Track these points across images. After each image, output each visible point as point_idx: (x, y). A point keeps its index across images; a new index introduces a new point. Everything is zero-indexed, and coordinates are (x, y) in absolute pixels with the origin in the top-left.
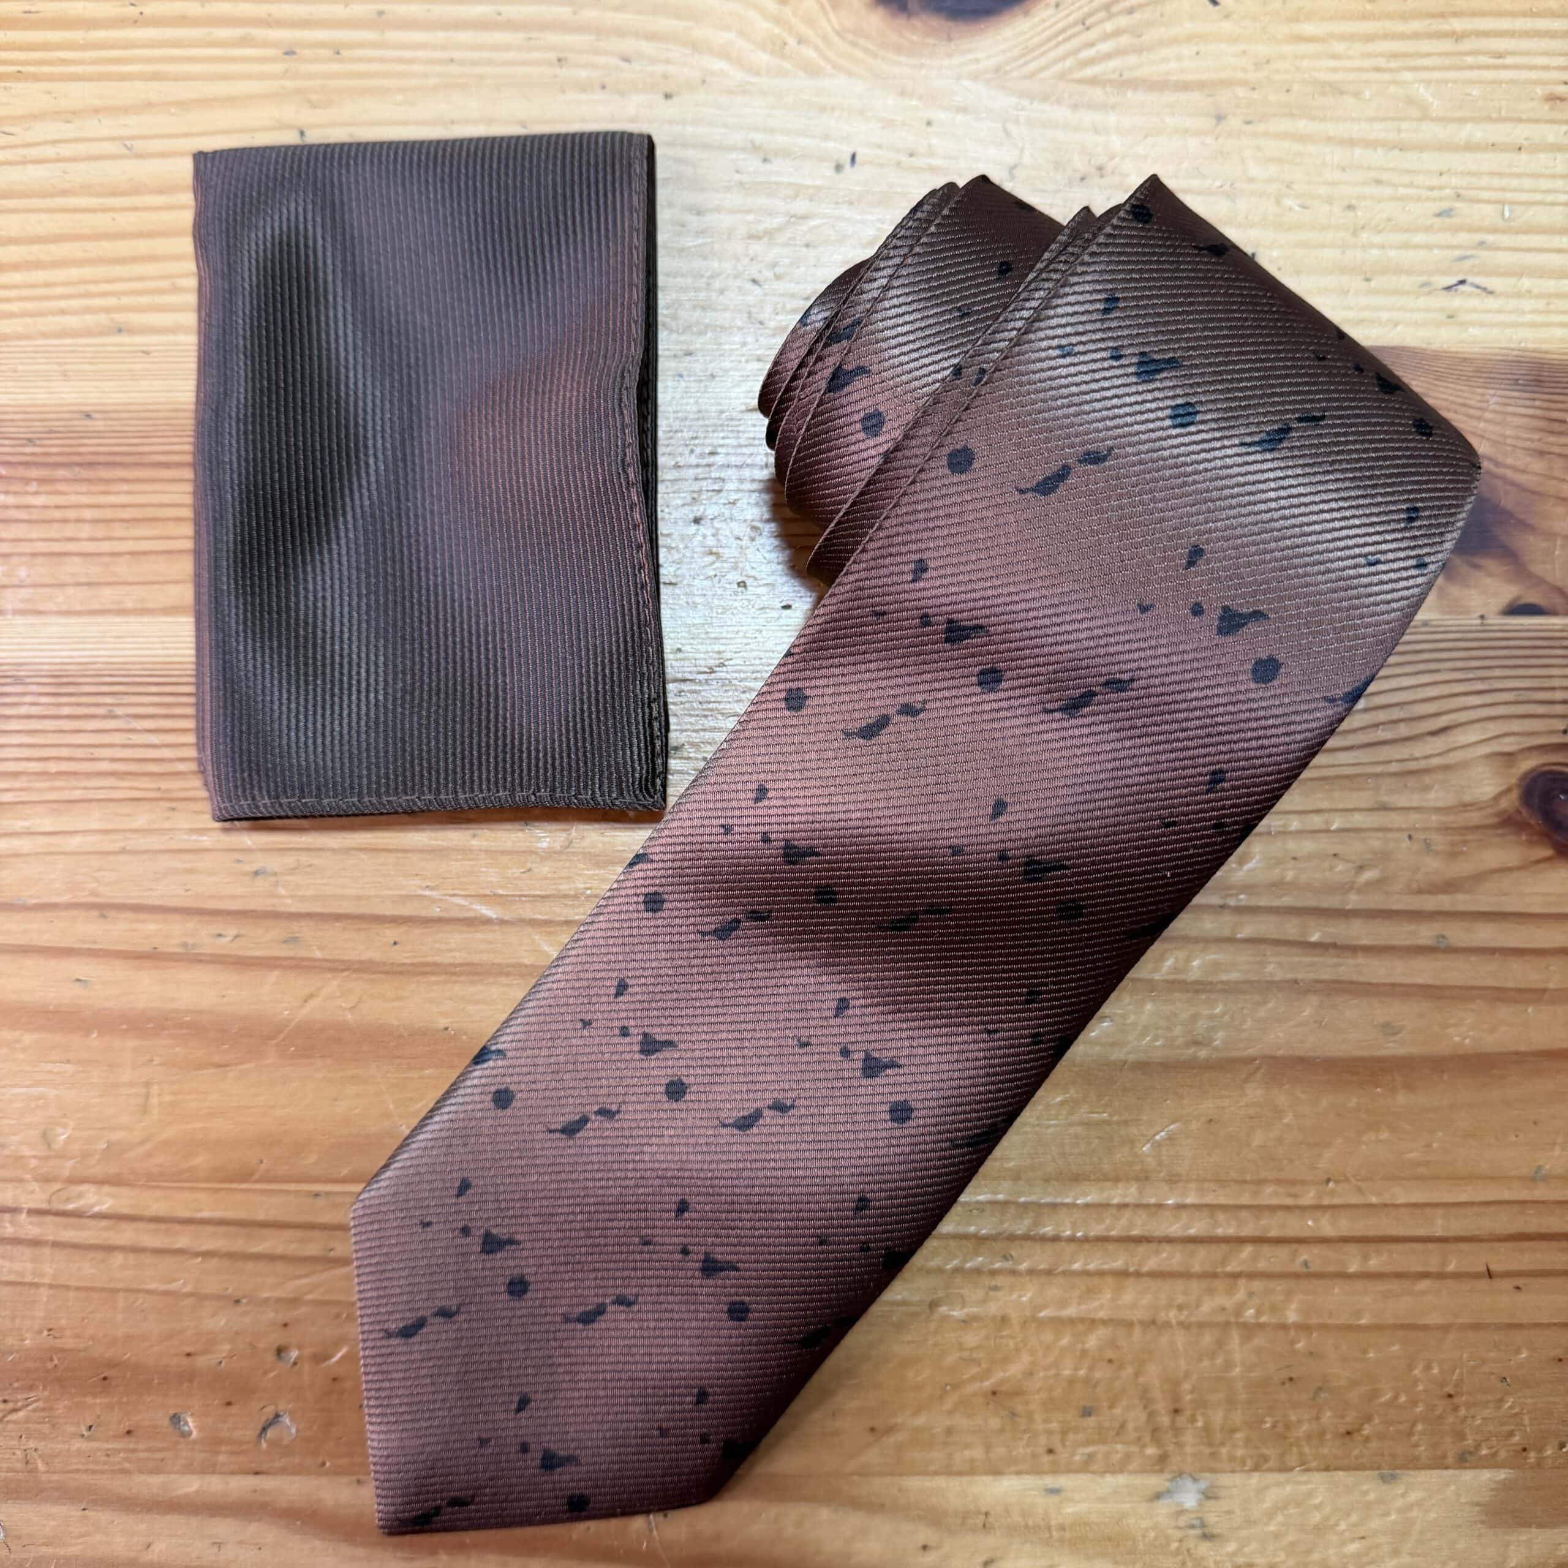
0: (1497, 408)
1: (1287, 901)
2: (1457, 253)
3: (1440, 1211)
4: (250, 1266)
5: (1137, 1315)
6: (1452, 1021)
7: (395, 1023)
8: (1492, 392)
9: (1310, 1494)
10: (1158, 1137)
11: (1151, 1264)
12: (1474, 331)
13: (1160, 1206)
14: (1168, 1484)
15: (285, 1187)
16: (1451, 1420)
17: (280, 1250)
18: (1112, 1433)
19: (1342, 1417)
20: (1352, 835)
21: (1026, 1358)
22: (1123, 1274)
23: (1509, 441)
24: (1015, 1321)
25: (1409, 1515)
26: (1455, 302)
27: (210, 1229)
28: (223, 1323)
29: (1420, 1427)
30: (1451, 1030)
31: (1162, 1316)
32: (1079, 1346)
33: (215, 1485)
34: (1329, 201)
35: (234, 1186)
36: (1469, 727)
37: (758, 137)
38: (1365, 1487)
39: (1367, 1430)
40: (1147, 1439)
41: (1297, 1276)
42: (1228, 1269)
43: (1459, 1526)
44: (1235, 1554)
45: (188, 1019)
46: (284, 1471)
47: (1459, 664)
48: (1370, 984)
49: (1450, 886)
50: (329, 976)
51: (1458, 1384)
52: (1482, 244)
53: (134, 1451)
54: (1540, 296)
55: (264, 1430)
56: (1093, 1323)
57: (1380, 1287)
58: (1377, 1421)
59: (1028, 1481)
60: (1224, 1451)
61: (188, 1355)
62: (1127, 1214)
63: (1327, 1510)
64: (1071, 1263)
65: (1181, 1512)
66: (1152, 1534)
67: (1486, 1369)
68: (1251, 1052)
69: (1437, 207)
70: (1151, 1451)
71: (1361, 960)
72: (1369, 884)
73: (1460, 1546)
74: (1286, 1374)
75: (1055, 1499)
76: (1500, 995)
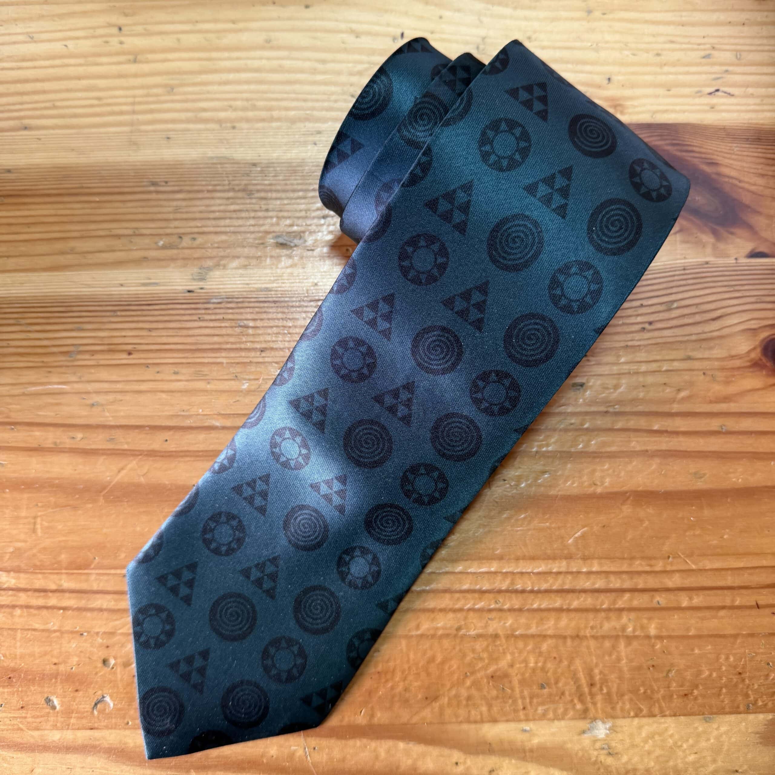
0: (740, 153)
1: (640, 408)
2: (714, 76)
3: (730, 572)
4: (89, 614)
5: (569, 632)
6: (731, 470)
7: (167, 483)
8: (735, 145)
9: (666, 729)
10: (576, 535)
11: (575, 604)
12: (724, 115)
13: (579, 573)
14: (588, 725)
15: (108, 571)
16: (741, 686)
17: (104, 607)
18: (557, 698)
19: (682, 686)
20: (673, 373)
21: (509, 657)
22: (560, 610)
23: (746, 169)
24: (502, 636)
25: (722, 740)
26: (714, 100)
27: (67, 595)
28: (74, 646)
29: (724, 690)
30: (732, 475)
31: (582, 633)
32: (537, 651)
33: (69, 736)
34: (647, 51)
35: (80, 571)
36: (733, 316)
37: (354, 26)
38: (696, 725)
39: (696, 692)
40: (576, 701)
41: (654, 609)
42: (617, 606)
43: (748, 746)
44: (627, 763)
45: (57, 481)
46: (107, 727)
47: (726, 283)
48: (686, 451)
49: (726, 399)
50: (132, 458)
51: (744, 667)
52: (727, 71)
53: (26, 718)
54: (758, 97)
55: (96, 704)
56: (545, 637)
57: (700, 614)
58: (701, 688)
59: (512, 726)
60: (619, 706)
61: (55, 664)
62: (561, 577)
63: (676, 737)
64: (532, 605)
65: (595, 741)
66: (580, 754)
67: (758, 658)
68: (625, 489)
69: (703, 53)
70: (579, 706)
71: (682, 439)
72: (683, 399)
73: (749, 756)
74: (650, 663)
75: (527, 735)
76: (756, 456)
